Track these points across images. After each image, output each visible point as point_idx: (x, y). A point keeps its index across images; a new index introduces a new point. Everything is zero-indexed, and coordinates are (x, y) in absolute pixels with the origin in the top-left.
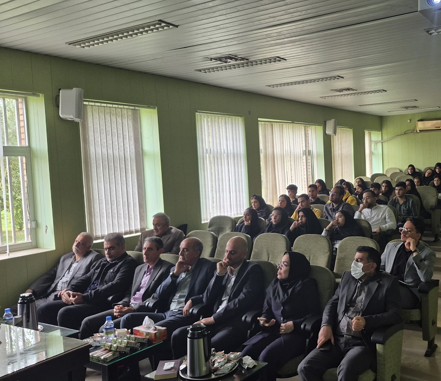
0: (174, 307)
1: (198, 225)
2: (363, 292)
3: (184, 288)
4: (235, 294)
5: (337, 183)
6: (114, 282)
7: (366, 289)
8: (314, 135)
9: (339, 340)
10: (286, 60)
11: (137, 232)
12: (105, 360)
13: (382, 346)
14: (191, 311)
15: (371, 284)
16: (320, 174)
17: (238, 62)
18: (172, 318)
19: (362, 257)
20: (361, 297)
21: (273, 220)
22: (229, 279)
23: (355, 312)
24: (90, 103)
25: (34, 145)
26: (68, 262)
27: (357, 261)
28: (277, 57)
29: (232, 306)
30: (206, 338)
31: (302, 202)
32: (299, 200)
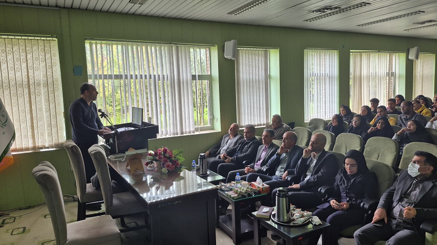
0: (277, 173)
1: (302, 124)
2: (418, 188)
3: (284, 163)
4: (316, 173)
5: (416, 98)
6: (247, 153)
7: (421, 186)
8: (398, 60)
9: (392, 221)
10: (370, 4)
11: (264, 125)
12: (233, 198)
13: (431, 235)
14: (286, 178)
15: (426, 183)
16: (401, 91)
17: (333, 11)
18: (275, 180)
19: (420, 160)
20: (415, 192)
21: (354, 124)
22: (311, 161)
23: (408, 203)
24: (241, 49)
25: (213, 74)
26: (227, 139)
27: (414, 162)
28: (363, 3)
29: (312, 180)
30: (287, 198)
31: (380, 112)
32: (378, 110)
